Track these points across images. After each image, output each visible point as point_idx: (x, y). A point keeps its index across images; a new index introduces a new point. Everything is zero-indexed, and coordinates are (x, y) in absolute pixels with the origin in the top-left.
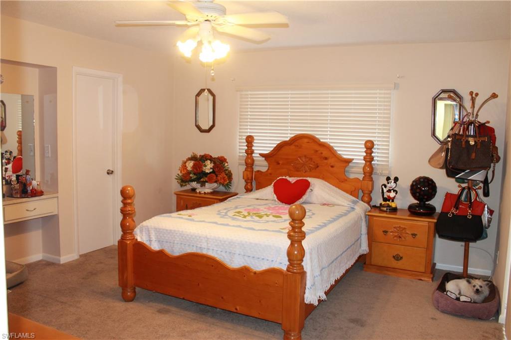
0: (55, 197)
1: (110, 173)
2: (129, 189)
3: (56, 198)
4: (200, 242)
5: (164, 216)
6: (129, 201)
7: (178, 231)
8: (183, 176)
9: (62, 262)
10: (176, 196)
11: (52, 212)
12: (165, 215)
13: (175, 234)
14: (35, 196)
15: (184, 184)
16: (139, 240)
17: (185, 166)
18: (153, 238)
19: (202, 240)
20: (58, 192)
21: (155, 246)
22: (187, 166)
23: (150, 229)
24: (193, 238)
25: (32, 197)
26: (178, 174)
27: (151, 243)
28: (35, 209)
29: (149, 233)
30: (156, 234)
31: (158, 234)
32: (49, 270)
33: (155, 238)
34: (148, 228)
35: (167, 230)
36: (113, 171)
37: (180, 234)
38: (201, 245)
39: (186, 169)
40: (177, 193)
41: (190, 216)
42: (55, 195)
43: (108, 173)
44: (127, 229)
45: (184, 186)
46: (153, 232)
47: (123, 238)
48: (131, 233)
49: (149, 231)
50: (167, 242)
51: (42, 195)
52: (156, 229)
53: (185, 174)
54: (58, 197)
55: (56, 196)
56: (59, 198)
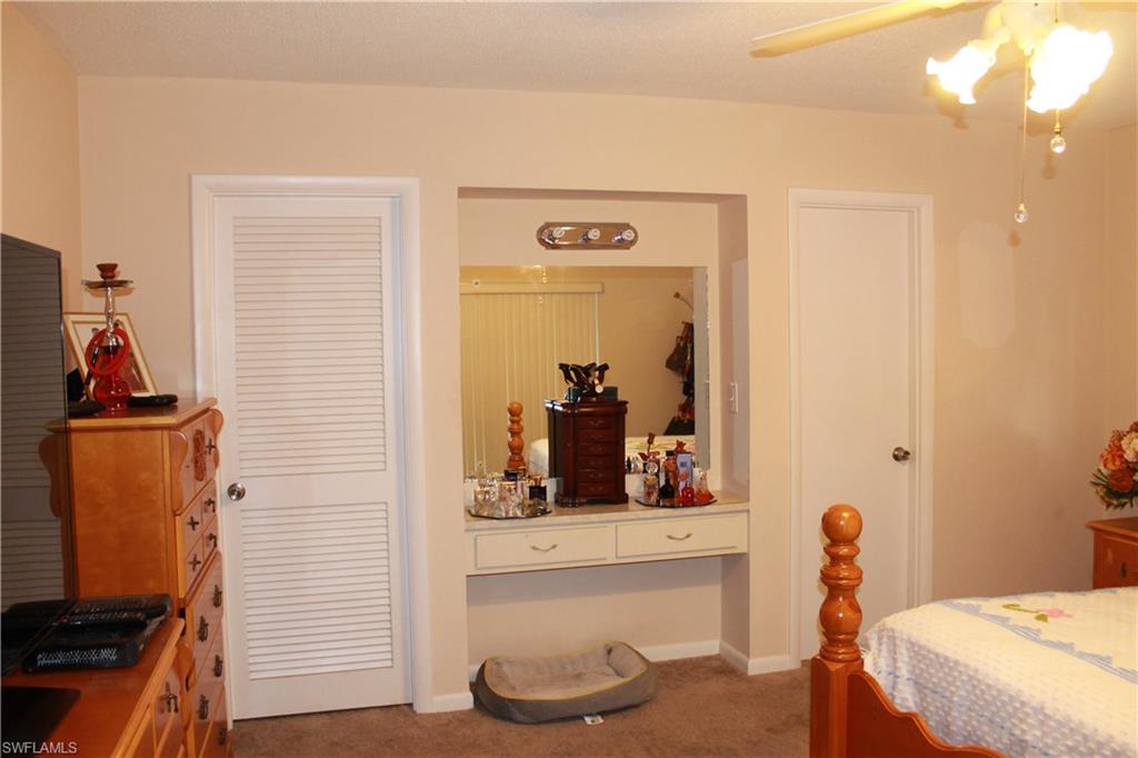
0: (742, 511)
1: (901, 456)
2: (845, 515)
3: (745, 515)
4: (1021, 720)
5: (958, 607)
6: (844, 551)
7: (967, 666)
8: (1111, 476)
9: (752, 672)
10: (1091, 534)
11: (733, 547)
12: (963, 602)
13: (956, 674)
14: (693, 505)
15: (1115, 502)
16: (868, 668)
17: (1120, 448)
18: (904, 672)
19: (1027, 715)
20: (748, 500)
21: (904, 698)
22: (1124, 447)
23: (898, 642)
24: (1003, 702)
25: (685, 506)
26: (1099, 471)
27: (895, 683)
28: (688, 536)
29: (895, 653)
30: (910, 657)
31: (915, 662)
32: (717, 686)
33: (909, 671)
34: (894, 638)
35: (937, 655)
36: (907, 453)
37: (971, 678)
38: (1023, 731)
39: (1122, 457)
40: (1095, 525)
41: (1042, 618)
42: (739, 507)
43: (896, 458)
44: (838, 630)
45: (1116, 507)
46: (904, 652)
47: (826, 653)
48: (850, 643)
49: (895, 646)
50: (936, 692)
51: (709, 504)
52: (912, 644)
53: (1120, 470)
54: (748, 511)
55: (744, 508)
56: (751, 513)
